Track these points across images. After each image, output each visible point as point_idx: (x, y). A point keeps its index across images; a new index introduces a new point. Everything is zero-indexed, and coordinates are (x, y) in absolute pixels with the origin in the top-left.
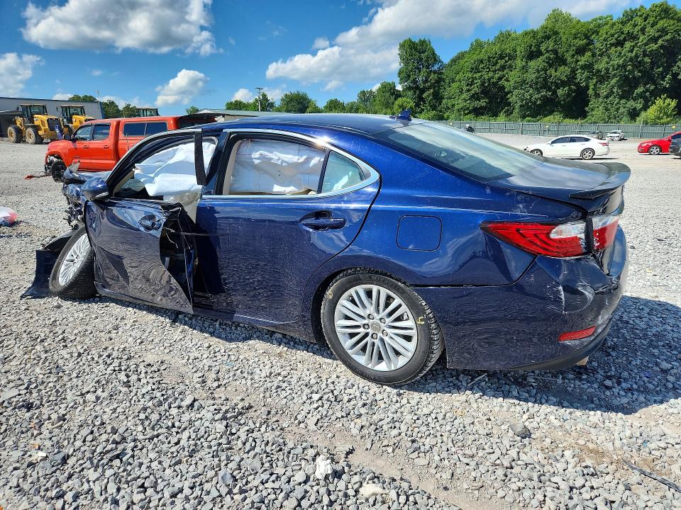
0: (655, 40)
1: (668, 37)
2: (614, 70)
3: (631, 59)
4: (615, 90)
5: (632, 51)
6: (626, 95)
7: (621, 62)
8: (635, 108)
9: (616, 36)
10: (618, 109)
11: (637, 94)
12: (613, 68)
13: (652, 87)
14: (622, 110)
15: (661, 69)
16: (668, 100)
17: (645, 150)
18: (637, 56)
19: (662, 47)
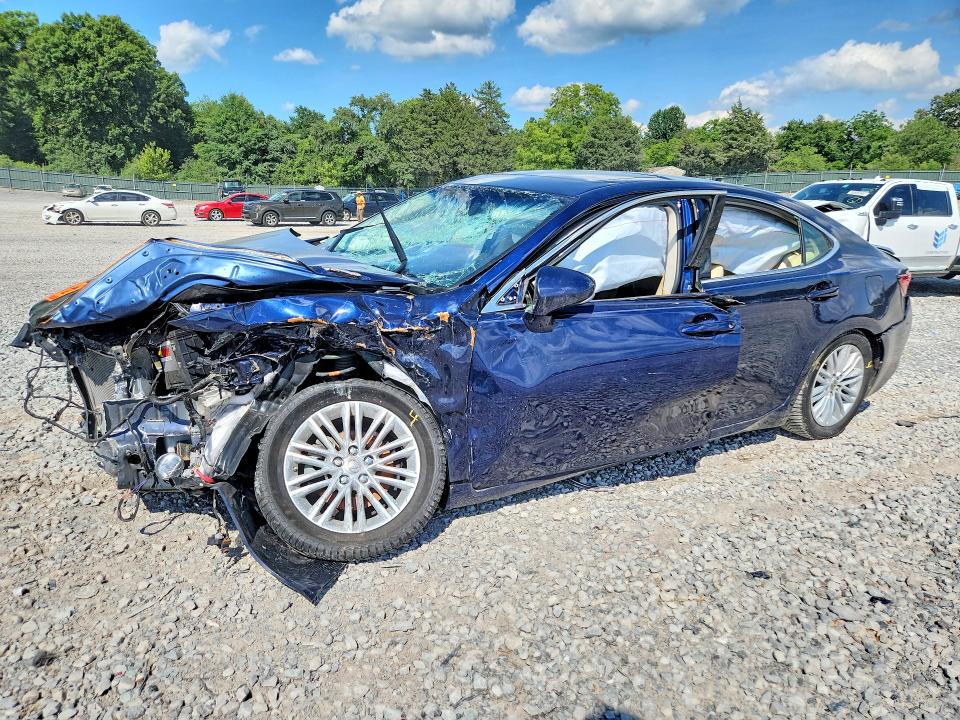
0: (119, 66)
1: (135, 66)
2: (71, 97)
3: (93, 87)
4: (80, 127)
5: (92, 75)
6: (98, 136)
7: (80, 87)
8: (114, 155)
9: (62, 48)
10: (91, 154)
11: (113, 136)
12: (71, 95)
13: (131, 130)
14: (96, 157)
15: (135, 107)
16: (160, 150)
17: (206, 215)
18: (100, 83)
19: (129, 77)
